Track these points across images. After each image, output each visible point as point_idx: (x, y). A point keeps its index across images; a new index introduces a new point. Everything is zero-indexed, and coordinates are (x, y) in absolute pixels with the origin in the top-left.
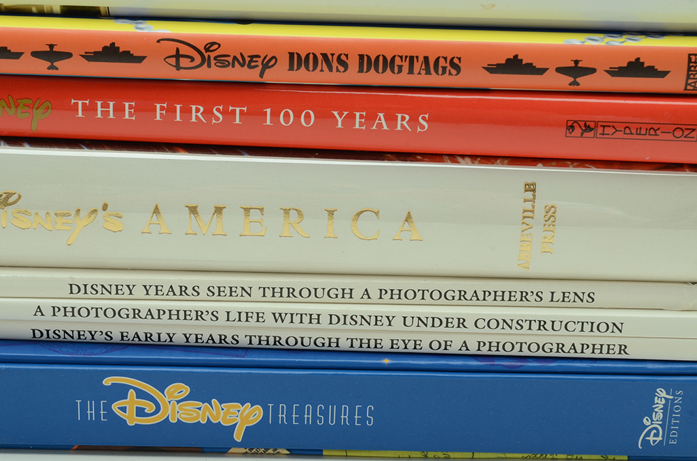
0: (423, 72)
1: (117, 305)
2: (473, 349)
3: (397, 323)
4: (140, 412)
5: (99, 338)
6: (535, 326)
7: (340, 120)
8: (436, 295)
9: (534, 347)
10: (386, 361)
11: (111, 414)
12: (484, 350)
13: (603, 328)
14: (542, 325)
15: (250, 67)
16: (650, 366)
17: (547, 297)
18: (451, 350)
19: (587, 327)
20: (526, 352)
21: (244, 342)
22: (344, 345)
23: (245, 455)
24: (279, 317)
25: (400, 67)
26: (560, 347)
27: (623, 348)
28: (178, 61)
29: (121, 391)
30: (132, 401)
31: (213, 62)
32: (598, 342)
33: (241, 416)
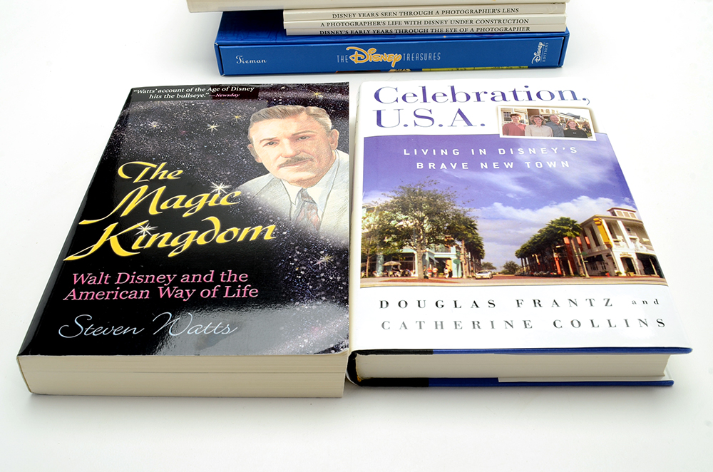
1: (350, 21)
2: (475, 31)
3: (449, 23)
4: (359, 59)
5: (343, 33)
6: (497, 22)
8: (462, 12)
9: (497, 29)
10: (445, 37)
11: (349, 60)
12: (479, 31)
13: (521, 21)
14: (500, 21)
16: (537, 34)
17: (501, 11)
18: (467, 32)
19: (516, 21)
20: (494, 31)
21: (394, 32)
22: (430, 31)
23: (395, 72)
24: (406, 23)
26: (506, 29)
27: (528, 28)
29: (352, 52)
30: (356, 55)
32: (519, 26)
33: (394, 58)
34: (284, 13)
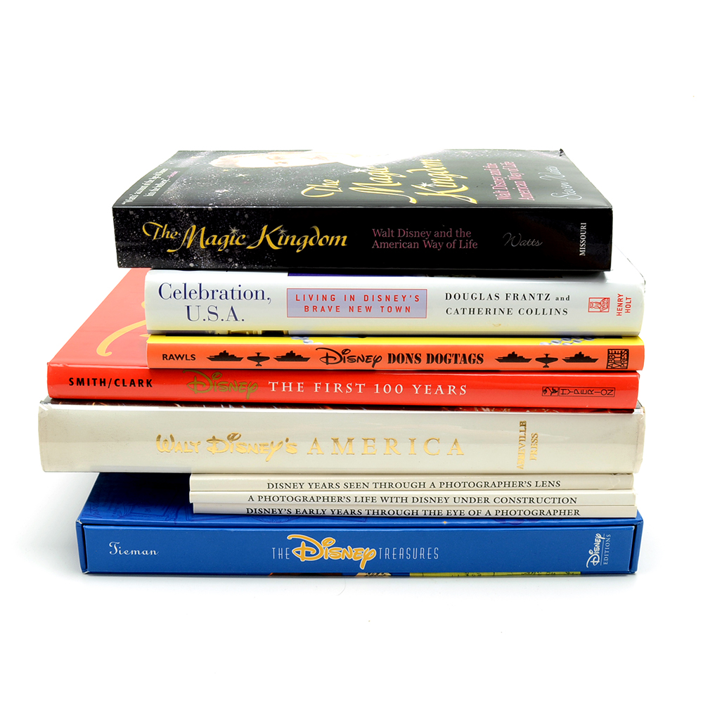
0: (463, 362)
1: (294, 494)
2: (493, 515)
3: (451, 501)
4: (308, 554)
5: (284, 513)
6: (527, 501)
7: (417, 390)
8: (472, 485)
9: (527, 513)
10: (445, 523)
11: (291, 555)
12: (500, 515)
13: (565, 501)
14: (531, 500)
15: (367, 362)
16: (592, 521)
17: (533, 484)
18: (480, 516)
19: (557, 501)
20: (523, 516)
21: (364, 513)
22: (421, 514)
23: (366, 576)
24: (384, 499)
25: (450, 360)
26: (542, 512)
27: (577, 512)
28: (327, 360)
29: (297, 543)
30: (303, 548)
31: (346, 360)
32: (563, 509)
33: (364, 555)
34: (192, 478)
